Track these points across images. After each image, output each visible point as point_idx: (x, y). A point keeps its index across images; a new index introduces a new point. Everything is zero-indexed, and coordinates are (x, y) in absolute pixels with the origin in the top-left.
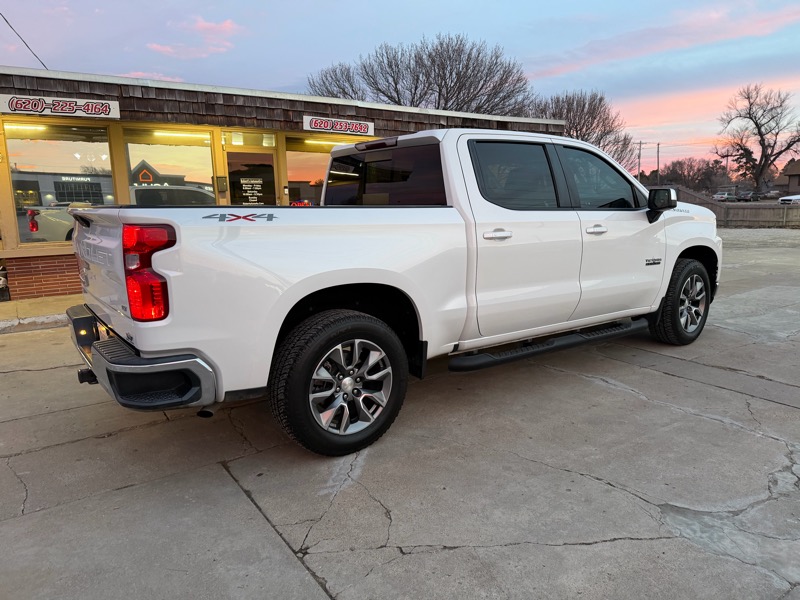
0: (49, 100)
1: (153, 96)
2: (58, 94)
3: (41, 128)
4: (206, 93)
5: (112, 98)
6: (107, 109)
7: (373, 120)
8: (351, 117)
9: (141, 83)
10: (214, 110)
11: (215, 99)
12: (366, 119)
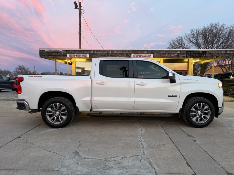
0: (76, 55)
1: (96, 52)
2: (77, 53)
3: (85, 60)
4: (107, 51)
5: (87, 53)
6: (86, 56)
7: (153, 54)
8: (146, 53)
9: (93, 50)
10: (109, 54)
11: (109, 52)
12: (151, 53)
